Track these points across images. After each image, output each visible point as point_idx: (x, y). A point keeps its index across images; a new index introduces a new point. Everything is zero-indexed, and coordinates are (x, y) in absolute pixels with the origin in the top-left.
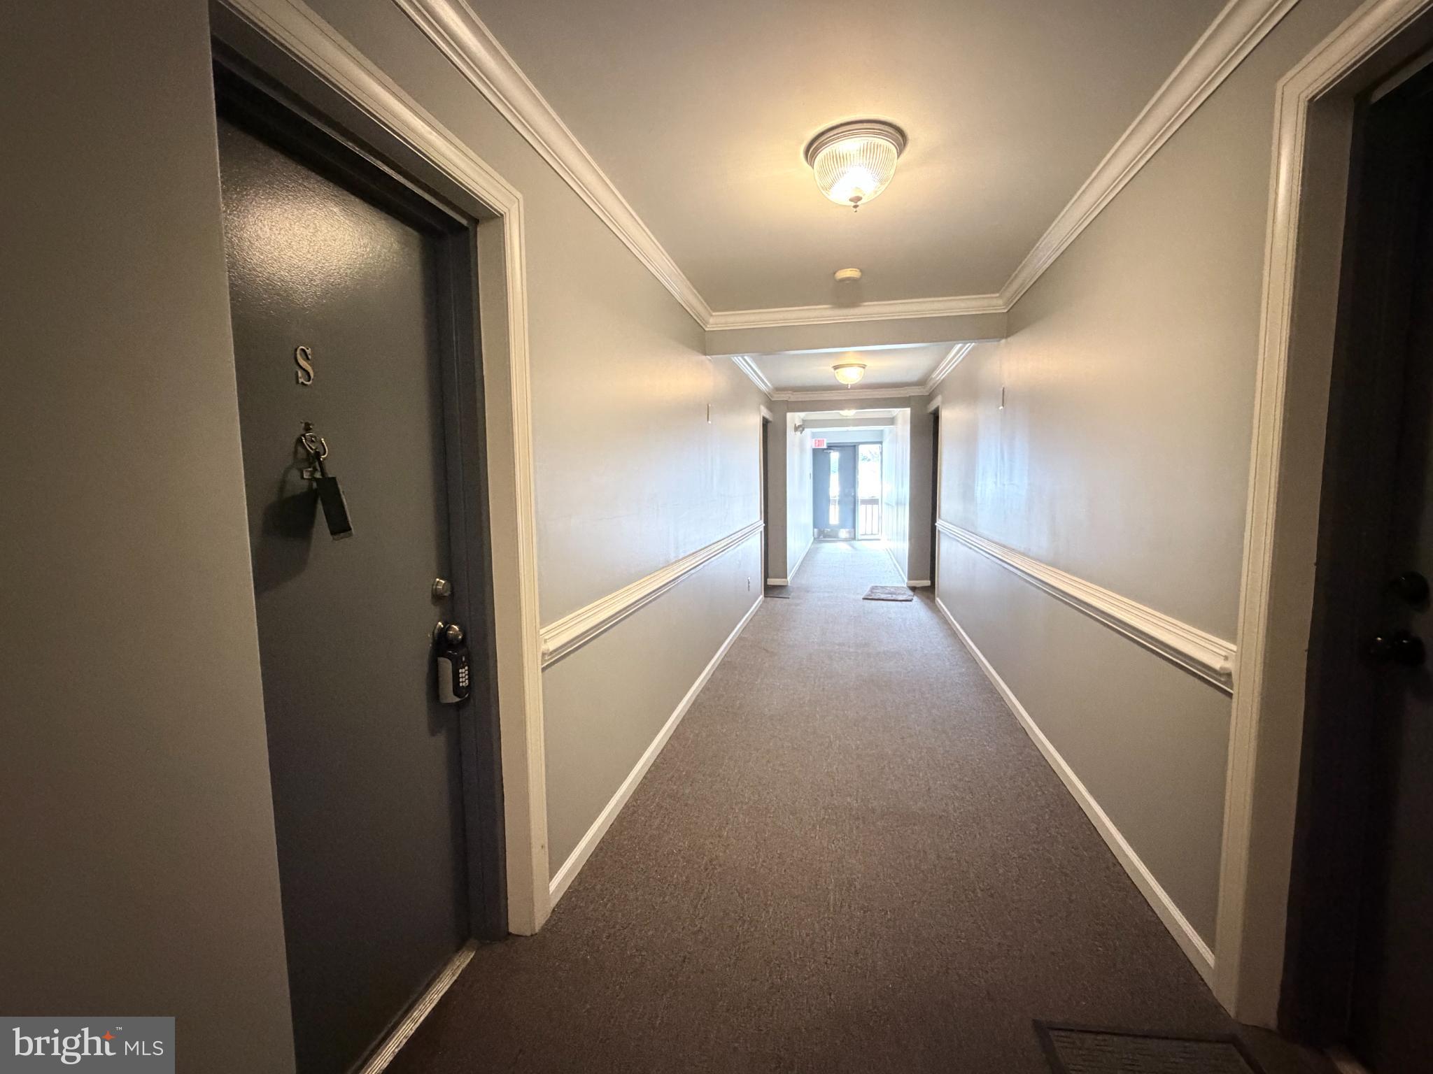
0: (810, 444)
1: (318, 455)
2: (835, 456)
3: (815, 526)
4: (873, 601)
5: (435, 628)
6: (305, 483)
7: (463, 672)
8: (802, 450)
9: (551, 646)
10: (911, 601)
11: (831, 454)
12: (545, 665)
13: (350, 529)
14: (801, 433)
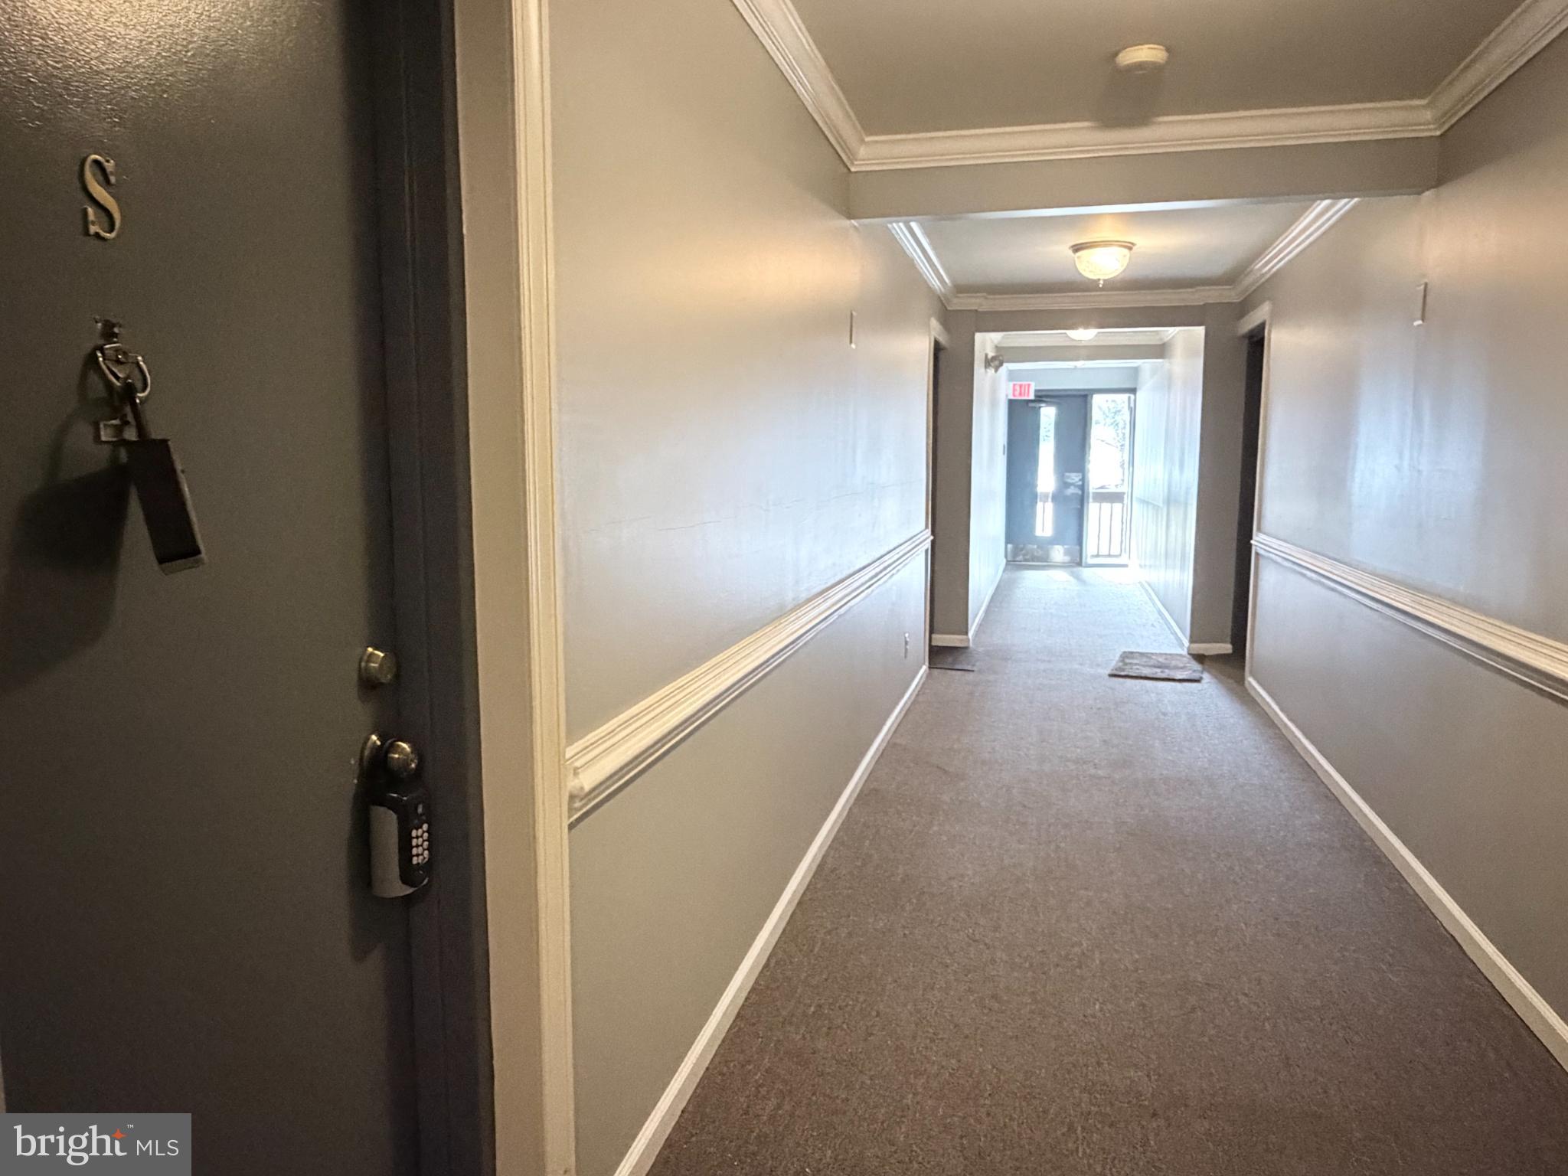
0: (1006, 391)
1: (129, 391)
2: (1048, 415)
3: (1008, 540)
4: (1129, 681)
5: (365, 743)
6: (106, 451)
7: (420, 836)
8: (994, 404)
9: (588, 780)
10: (1198, 681)
11: (1042, 410)
12: (576, 816)
13: (198, 552)
14: (996, 371)
